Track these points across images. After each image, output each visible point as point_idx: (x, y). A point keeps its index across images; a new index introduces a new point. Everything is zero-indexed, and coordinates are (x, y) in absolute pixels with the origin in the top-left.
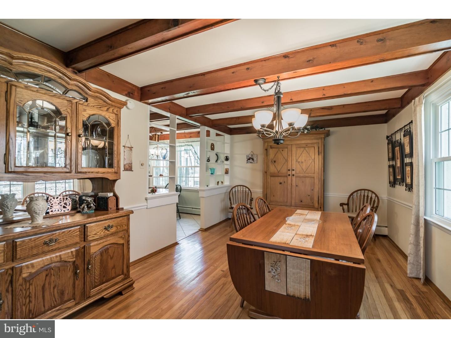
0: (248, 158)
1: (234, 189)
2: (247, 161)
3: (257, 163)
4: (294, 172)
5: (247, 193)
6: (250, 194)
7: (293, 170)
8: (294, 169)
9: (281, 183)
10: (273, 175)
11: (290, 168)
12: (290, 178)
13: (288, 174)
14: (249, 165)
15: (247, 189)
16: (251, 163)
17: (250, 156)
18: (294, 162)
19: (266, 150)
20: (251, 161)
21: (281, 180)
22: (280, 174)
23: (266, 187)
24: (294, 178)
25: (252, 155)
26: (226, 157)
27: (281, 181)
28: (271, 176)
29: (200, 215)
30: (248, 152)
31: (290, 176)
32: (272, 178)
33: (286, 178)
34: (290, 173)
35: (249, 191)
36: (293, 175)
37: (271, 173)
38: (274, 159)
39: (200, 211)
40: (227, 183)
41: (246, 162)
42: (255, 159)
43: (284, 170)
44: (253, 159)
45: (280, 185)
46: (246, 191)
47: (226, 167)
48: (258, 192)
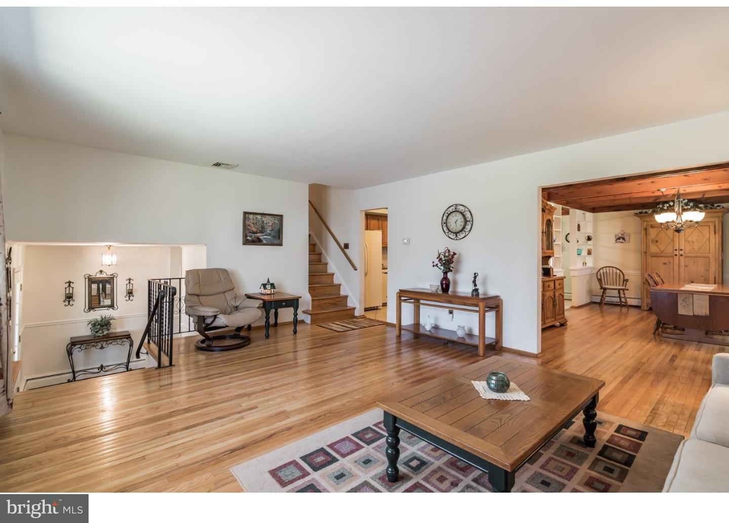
0: (617, 238)
1: (601, 271)
2: (616, 240)
3: (629, 242)
4: (681, 252)
5: (618, 276)
6: (622, 276)
7: (681, 250)
8: (682, 248)
9: (665, 264)
10: (655, 256)
11: (677, 247)
12: (676, 258)
13: (675, 254)
14: (619, 245)
15: (618, 271)
16: (621, 242)
17: (620, 235)
18: (682, 242)
19: (646, 229)
20: (621, 240)
21: (666, 260)
22: (663, 255)
23: (645, 267)
24: (682, 258)
25: (622, 234)
26: (589, 237)
27: (665, 262)
28: (652, 257)
29: (571, 300)
30: (618, 231)
31: (678, 257)
32: (653, 258)
33: (672, 258)
34: (677, 253)
35: (621, 274)
36: (681, 255)
37: (651, 253)
38: (656, 239)
39: (571, 296)
40: (590, 264)
41: (614, 241)
42: (627, 238)
43: (669, 250)
44: (624, 239)
45: (664, 266)
46: (616, 273)
47: (589, 247)
48: (633, 274)
